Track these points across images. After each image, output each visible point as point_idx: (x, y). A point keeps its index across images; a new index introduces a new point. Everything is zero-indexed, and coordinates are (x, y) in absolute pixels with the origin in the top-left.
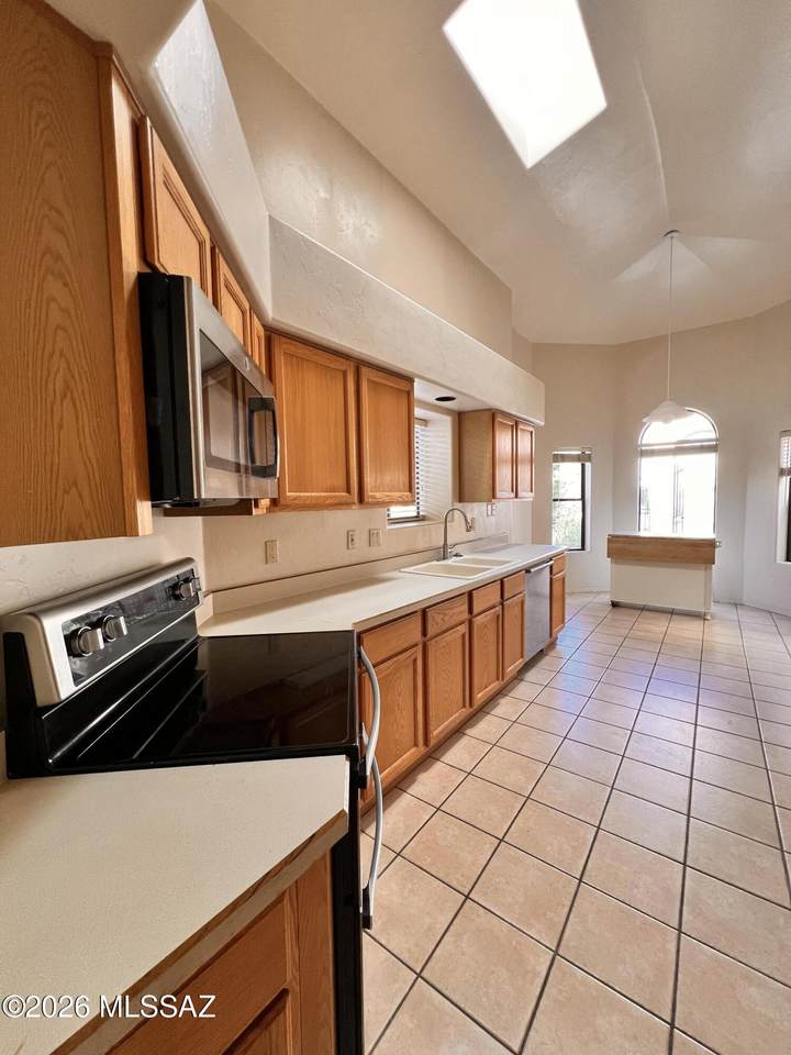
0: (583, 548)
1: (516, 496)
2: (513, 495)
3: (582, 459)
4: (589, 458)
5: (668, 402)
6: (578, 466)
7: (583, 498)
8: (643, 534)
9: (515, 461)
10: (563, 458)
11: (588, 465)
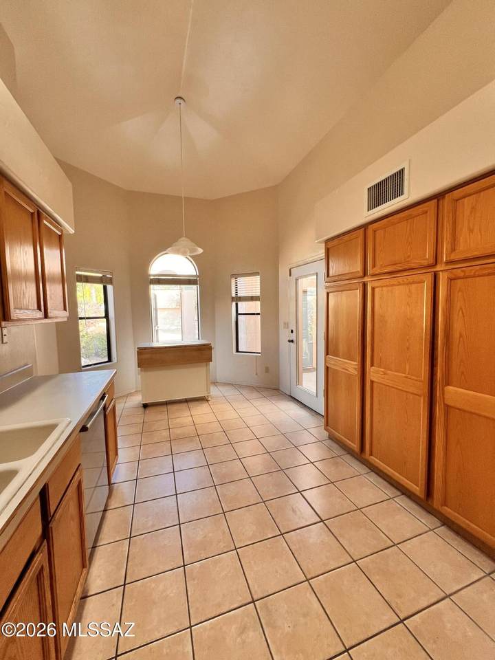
0: (110, 360)
1: (46, 316)
2: (40, 314)
3: (104, 281)
4: (110, 281)
5: (184, 238)
6: (101, 287)
7: (107, 316)
8: (155, 345)
9: (40, 278)
10: (87, 280)
11: (110, 288)
